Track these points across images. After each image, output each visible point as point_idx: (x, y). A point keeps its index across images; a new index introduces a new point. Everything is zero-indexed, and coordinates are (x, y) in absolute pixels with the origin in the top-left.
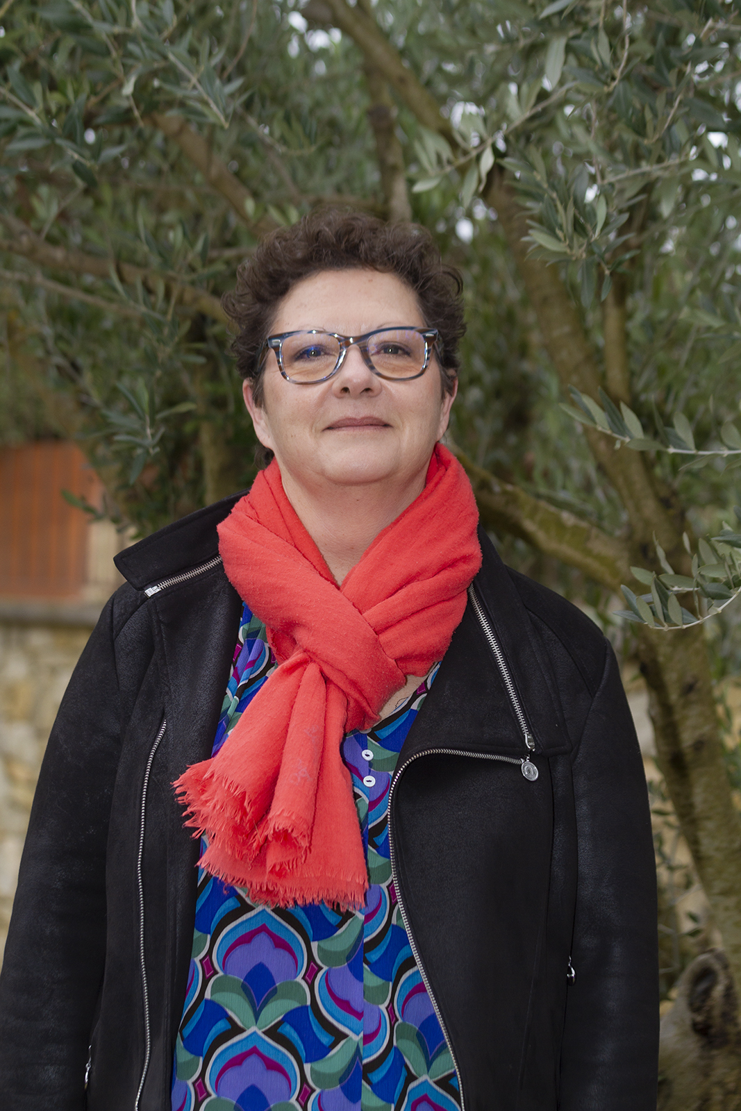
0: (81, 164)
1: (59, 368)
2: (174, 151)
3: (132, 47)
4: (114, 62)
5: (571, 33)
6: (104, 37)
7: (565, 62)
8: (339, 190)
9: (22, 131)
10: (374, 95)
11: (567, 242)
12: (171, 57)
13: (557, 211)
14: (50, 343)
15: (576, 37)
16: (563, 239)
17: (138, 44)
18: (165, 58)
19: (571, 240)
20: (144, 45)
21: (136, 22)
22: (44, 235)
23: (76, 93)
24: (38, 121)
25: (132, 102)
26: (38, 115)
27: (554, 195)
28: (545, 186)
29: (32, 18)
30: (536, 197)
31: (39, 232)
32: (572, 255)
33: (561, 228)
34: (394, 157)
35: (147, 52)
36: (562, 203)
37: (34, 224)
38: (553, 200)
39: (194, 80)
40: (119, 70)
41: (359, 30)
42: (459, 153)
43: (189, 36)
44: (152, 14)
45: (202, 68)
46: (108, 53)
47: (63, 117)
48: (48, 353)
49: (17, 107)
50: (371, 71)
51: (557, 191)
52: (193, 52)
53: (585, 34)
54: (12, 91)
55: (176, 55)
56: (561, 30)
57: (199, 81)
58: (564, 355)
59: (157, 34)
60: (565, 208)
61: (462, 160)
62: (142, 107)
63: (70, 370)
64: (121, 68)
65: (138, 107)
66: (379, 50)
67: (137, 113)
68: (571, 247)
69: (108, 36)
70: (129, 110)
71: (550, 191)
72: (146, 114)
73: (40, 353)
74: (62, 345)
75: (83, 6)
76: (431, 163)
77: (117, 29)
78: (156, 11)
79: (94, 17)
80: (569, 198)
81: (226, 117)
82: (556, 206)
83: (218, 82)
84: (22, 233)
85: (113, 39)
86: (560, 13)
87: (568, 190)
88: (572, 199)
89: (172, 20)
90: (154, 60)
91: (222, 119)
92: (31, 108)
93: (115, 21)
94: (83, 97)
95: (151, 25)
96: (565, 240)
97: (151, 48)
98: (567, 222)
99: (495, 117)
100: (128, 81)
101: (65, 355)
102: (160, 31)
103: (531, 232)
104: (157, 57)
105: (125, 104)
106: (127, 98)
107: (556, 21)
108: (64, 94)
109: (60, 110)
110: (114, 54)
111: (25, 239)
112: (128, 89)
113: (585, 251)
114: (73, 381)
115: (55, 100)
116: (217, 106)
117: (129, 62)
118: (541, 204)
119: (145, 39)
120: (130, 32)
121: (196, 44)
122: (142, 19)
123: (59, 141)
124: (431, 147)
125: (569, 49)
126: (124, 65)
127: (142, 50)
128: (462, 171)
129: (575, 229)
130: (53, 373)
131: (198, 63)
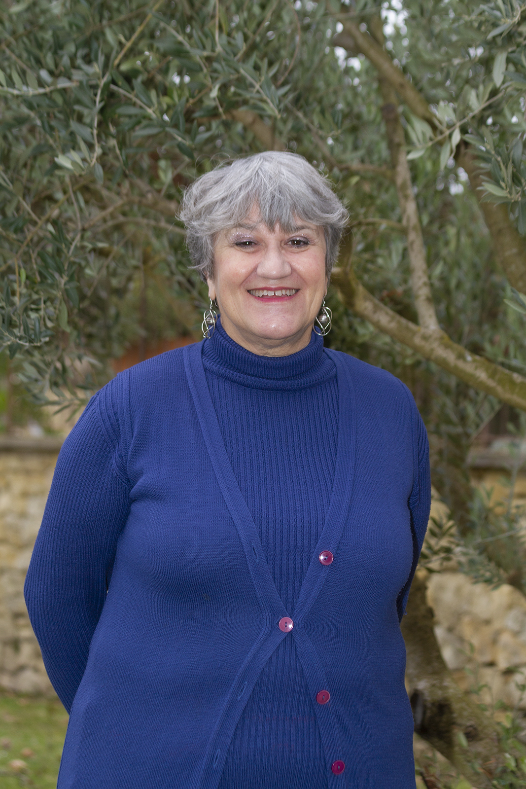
0: (183, 144)
1: (180, 283)
2: (250, 136)
3: (216, 65)
4: (205, 77)
5: (510, 50)
6: (198, 59)
7: (507, 69)
8: (362, 161)
9: (144, 122)
10: (385, 97)
11: (508, 190)
12: (242, 71)
13: (501, 169)
14: (173, 267)
15: (513, 52)
16: (505, 188)
17: (220, 63)
18: (237, 71)
19: (511, 189)
20: (223, 63)
21: (219, 49)
22: (163, 193)
23: (180, 97)
24: (154, 116)
25: (217, 103)
26: (154, 112)
27: (499, 159)
28: (493, 152)
29: (151, 48)
30: (486, 160)
31: (159, 191)
32: (511, 199)
33: (503, 180)
34: (399, 138)
35: (226, 68)
36: (504, 164)
37: (156, 186)
38: (498, 162)
39: (257, 87)
40: (208, 81)
41: (372, 53)
42: (438, 132)
43: (254, 57)
44: (229, 43)
45: (263, 79)
46: (201, 70)
47: (171, 112)
48: (172, 273)
49: (141, 107)
50: (382, 81)
51: (501, 156)
52: (257, 68)
53: (518, 50)
54: (137, 96)
55: (246, 71)
56: (503, 47)
57: (261, 87)
58: (513, 268)
59: (232, 56)
60: (506, 167)
61: (440, 138)
62: (225, 105)
63: (188, 285)
64: (210, 79)
65: (222, 106)
66: (386, 66)
67: (221, 110)
68: (510, 193)
69: (201, 58)
70: (216, 108)
71: (496, 156)
72: (227, 111)
73: (167, 273)
74: (181, 268)
75: (184, 39)
76: (419, 141)
77: (205, 54)
78: (232, 41)
79: (191, 46)
80: (509, 160)
81: (280, 111)
82: (500, 166)
83: (273, 87)
84: (148, 192)
85: (204, 61)
86: (501, 34)
87: (509, 155)
88: (511, 160)
89: (243, 47)
90: (231, 74)
91: (276, 112)
92: (150, 107)
93: (204, 48)
94: (184, 99)
95: (228, 49)
96: (506, 188)
97: (229, 66)
98: (507, 177)
99: (461, 108)
100: (214, 87)
101: (183, 274)
102: (235, 55)
103: (483, 183)
104: (233, 71)
105: (213, 104)
106: (214, 99)
107: (499, 41)
108: (172, 98)
109: (169, 107)
110: (205, 70)
111: (150, 196)
112: (214, 93)
113: (520, 196)
114: (189, 291)
115: (166, 100)
116: (273, 104)
117: (215, 75)
118: (490, 165)
119: (225, 60)
120: (214, 55)
121: (259, 62)
122: (222, 46)
123: (168, 129)
124: (419, 130)
125: (508, 61)
126: (211, 77)
127: (222, 67)
128: (440, 144)
129: (513, 181)
130: (176, 287)
131: (260, 75)
